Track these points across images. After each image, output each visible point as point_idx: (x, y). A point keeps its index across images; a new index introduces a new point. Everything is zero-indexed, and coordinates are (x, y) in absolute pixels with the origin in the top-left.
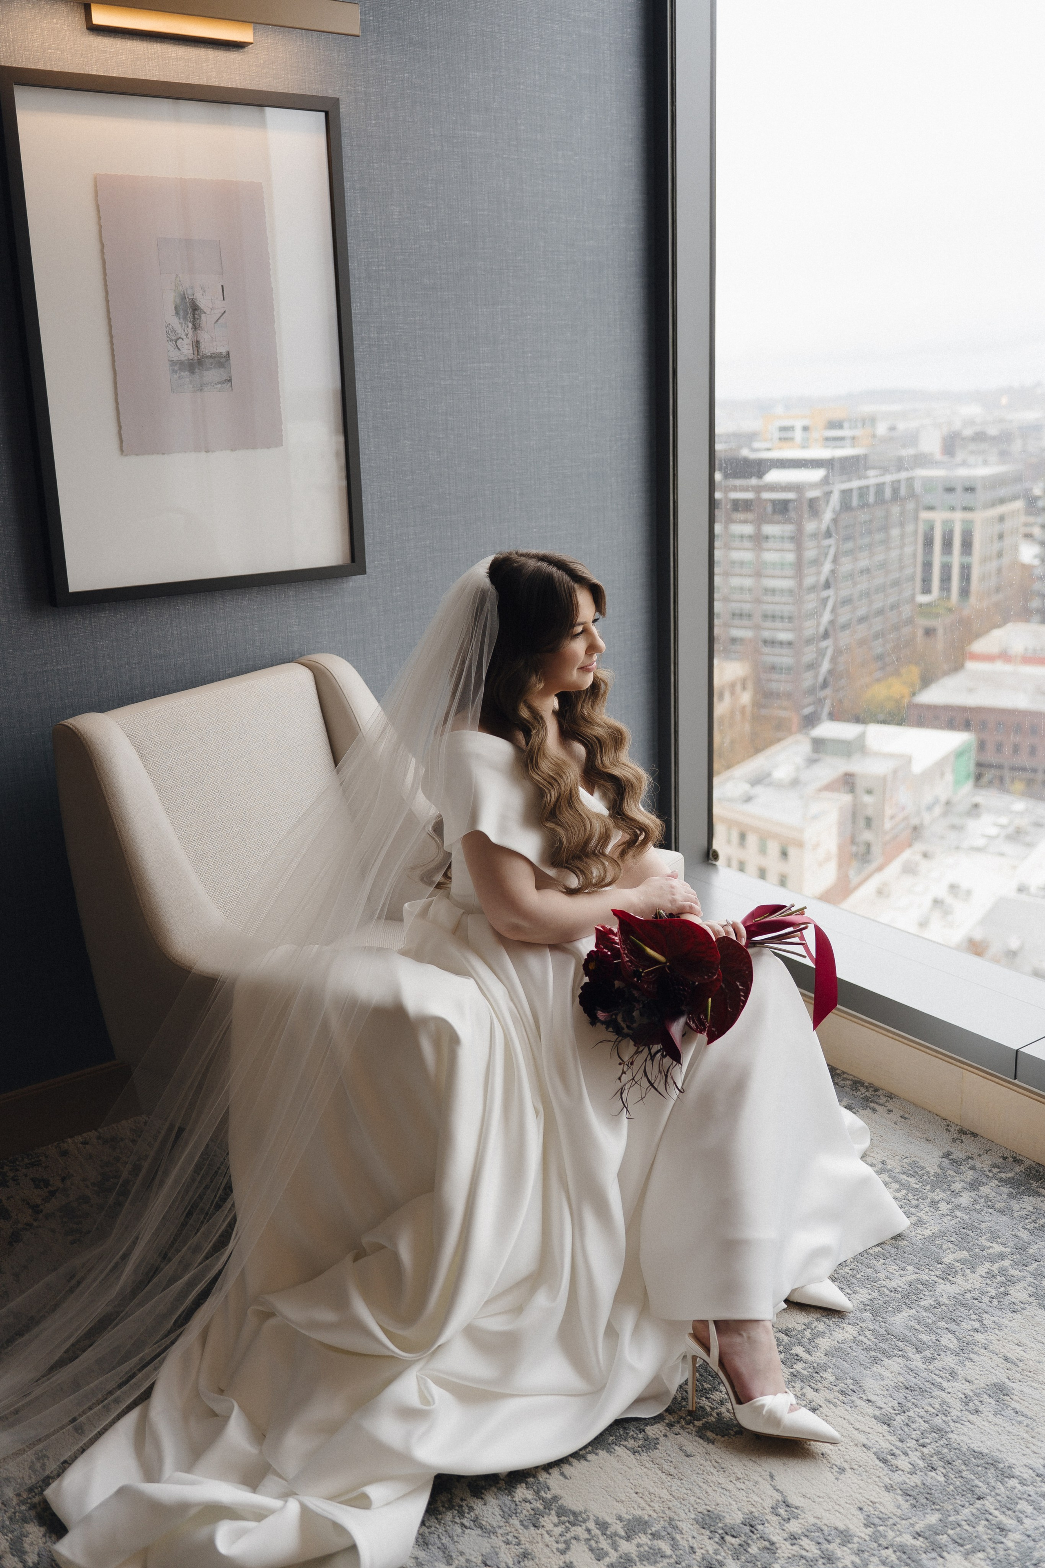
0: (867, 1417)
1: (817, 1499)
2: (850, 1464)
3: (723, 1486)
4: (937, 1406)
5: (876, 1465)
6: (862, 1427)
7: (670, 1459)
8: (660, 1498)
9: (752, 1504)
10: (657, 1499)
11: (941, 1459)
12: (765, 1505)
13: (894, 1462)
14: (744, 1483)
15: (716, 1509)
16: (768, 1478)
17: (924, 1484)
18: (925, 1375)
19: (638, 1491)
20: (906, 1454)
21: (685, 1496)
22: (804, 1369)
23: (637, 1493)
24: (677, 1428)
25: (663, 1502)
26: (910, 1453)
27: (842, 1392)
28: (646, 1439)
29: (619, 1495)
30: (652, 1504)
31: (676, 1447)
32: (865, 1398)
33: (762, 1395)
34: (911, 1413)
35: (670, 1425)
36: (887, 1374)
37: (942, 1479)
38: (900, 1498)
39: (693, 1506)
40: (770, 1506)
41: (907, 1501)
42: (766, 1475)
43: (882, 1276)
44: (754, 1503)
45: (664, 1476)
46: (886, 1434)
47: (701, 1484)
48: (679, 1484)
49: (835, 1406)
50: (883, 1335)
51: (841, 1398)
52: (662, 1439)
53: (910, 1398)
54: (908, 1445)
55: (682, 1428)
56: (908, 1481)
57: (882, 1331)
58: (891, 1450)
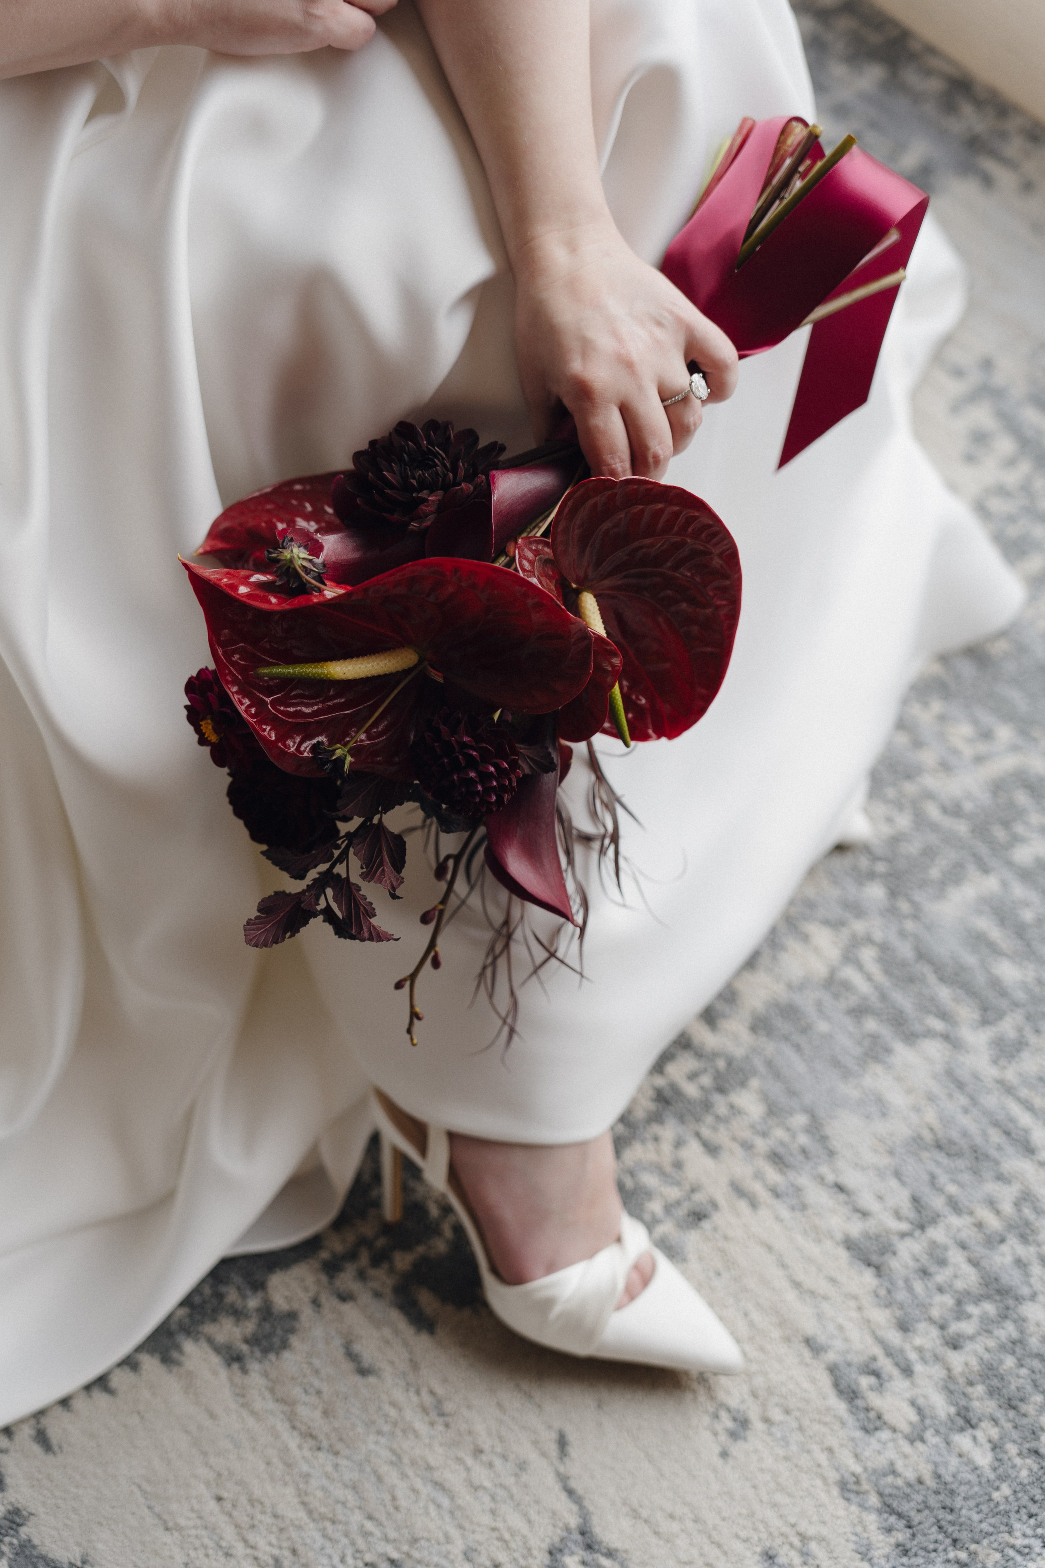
0: (828, 1244)
1: (666, 1526)
2: (764, 1405)
3: (437, 1475)
4: (1007, 1208)
5: (828, 1409)
6: (810, 1280)
7: (317, 1383)
8: (276, 1516)
9: (501, 1539)
10: (268, 1519)
11: (992, 1392)
12: (534, 1542)
13: (875, 1400)
14: (491, 1465)
15: (409, 1555)
16: (553, 1449)
17: (939, 1477)
18: (992, 1100)
19: (225, 1495)
20: (907, 1371)
21: (339, 1508)
22: (693, 1076)
23: (219, 1499)
24: (347, 1279)
25: (281, 1530)
26: (918, 1368)
27: (777, 1158)
28: (266, 1312)
29: (174, 1507)
30: (251, 1537)
31: (337, 1342)
32: (830, 1178)
33: (551, 1268)
34: (937, 1234)
35: (332, 1268)
36: (897, 1098)
37: (983, 1459)
38: (872, 1520)
39: (353, 1544)
40: (545, 1546)
41: (889, 1530)
42: (549, 1440)
43: (928, 757)
44: (507, 1536)
45: (293, 1441)
46: (867, 1301)
47: (384, 1469)
48: (329, 1469)
49: (754, 1204)
50: (904, 964)
51: (773, 1175)
52: (307, 1313)
53: (943, 1179)
54: (918, 1341)
55: (362, 1275)
56: (900, 1466)
57: (905, 950)
58: (874, 1359)
